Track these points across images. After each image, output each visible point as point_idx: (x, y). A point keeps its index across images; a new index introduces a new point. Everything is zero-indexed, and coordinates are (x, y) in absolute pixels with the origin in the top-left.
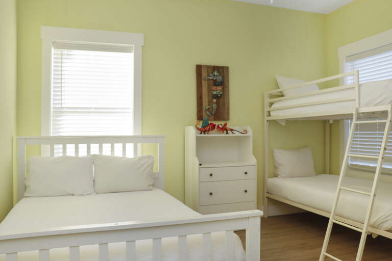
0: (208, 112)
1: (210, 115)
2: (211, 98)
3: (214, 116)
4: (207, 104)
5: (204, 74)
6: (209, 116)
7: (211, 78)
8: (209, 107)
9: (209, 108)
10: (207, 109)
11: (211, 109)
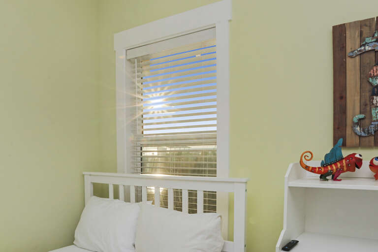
0: (358, 128)
1: (363, 134)
2: (368, 94)
3: (374, 136)
4: (358, 110)
5: (352, 43)
6: (360, 136)
7: (367, 48)
8: (362, 116)
9: (360, 120)
10: (355, 120)
11: (367, 121)
